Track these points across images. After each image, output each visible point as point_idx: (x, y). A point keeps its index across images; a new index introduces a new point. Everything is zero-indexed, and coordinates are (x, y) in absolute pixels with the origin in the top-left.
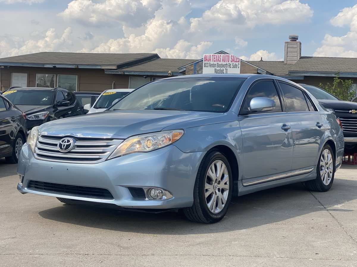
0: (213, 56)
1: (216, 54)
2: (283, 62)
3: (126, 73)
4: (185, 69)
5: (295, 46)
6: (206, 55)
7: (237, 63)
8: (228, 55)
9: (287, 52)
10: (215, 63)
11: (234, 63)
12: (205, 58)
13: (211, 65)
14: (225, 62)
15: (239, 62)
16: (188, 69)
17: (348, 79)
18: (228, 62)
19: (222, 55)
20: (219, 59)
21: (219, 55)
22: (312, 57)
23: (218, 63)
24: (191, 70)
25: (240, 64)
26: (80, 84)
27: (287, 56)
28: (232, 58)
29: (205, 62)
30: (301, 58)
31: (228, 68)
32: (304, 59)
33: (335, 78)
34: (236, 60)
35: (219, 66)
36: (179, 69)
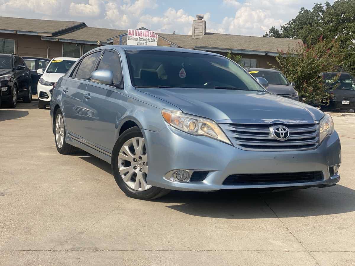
0: (136, 31)
1: (139, 30)
2: (191, 36)
3: (60, 41)
4: (112, 41)
5: (201, 24)
6: (130, 30)
7: (155, 38)
8: (148, 31)
9: (195, 29)
10: (138, 37)
11: (153, 38)
12: (129, 32)
13: (134, 39)
14: (145, 36)
15: (156, 37)
16: (115, 41)
17: (239, 54)
18: (148, 37)
19: (143, 31)
20: (141, 34)
21: (141, 30)
22: (214, 33)
23: (140, 37)
24: (118, 42)
25: (157, 38)
26: (18, 48)
27: (194, 32)
28: (151, 34)
29: (129, 36)
30: (206, 34)
31: (148, 42)
32: (208, 35)
33: (228, 54)
34: (154, 36)
35: (140, 39)
36: (108, 40)
